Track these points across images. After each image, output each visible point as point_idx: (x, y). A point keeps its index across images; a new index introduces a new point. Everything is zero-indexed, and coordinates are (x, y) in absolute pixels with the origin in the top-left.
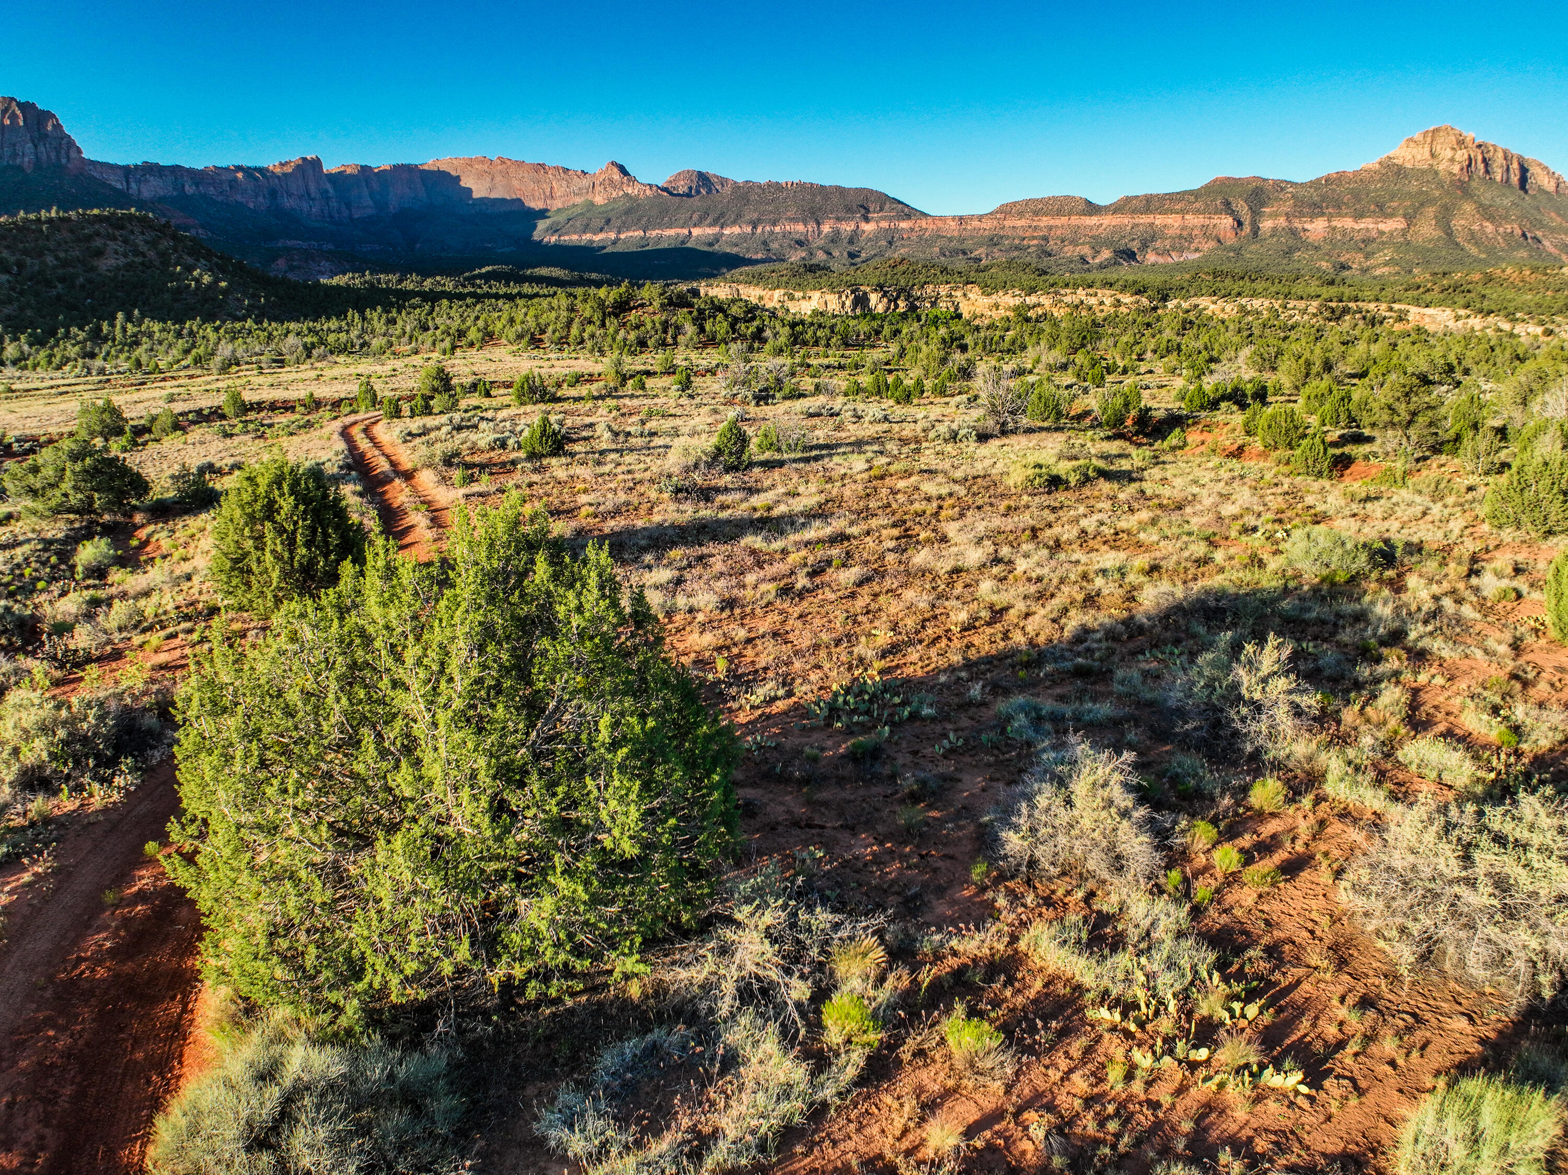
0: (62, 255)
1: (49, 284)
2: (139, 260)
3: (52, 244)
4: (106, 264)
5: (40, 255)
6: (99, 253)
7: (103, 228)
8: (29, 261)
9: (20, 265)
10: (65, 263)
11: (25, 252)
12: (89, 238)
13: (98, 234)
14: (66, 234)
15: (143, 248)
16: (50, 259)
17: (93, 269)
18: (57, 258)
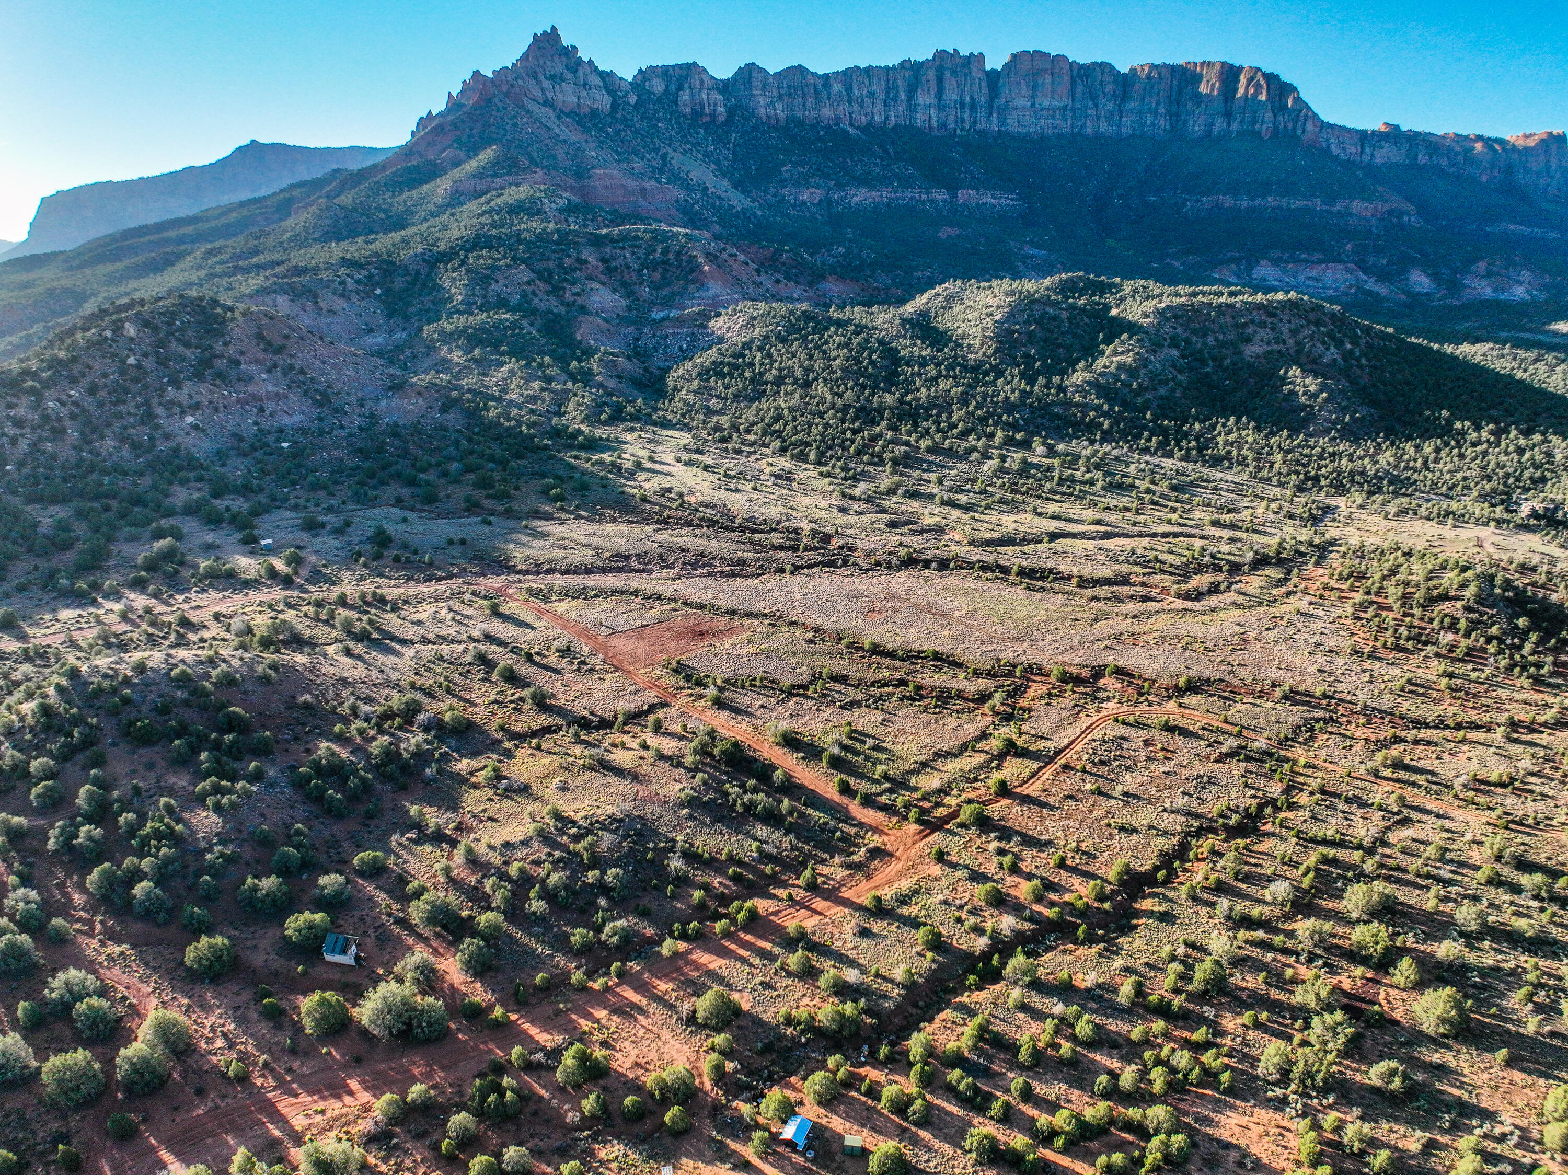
0: (1221, 337)
1: (1203, 362)
2: (1281, 347)
3: (1216, 327)
4: (1252, 350)
5: (1205, 335)
6: (1248, 340)
7: (1257, 316)
8: (1194, 339)
9: (1188, 342)
10: (1222, 345)
11: (1194, 332)
12: (1245, 325)
13: (1252, 321)
14: (1229, 320)
15: (1286, 335)
16: (1211, 340)
17: (1240, 353)
18: (1216, 340)
